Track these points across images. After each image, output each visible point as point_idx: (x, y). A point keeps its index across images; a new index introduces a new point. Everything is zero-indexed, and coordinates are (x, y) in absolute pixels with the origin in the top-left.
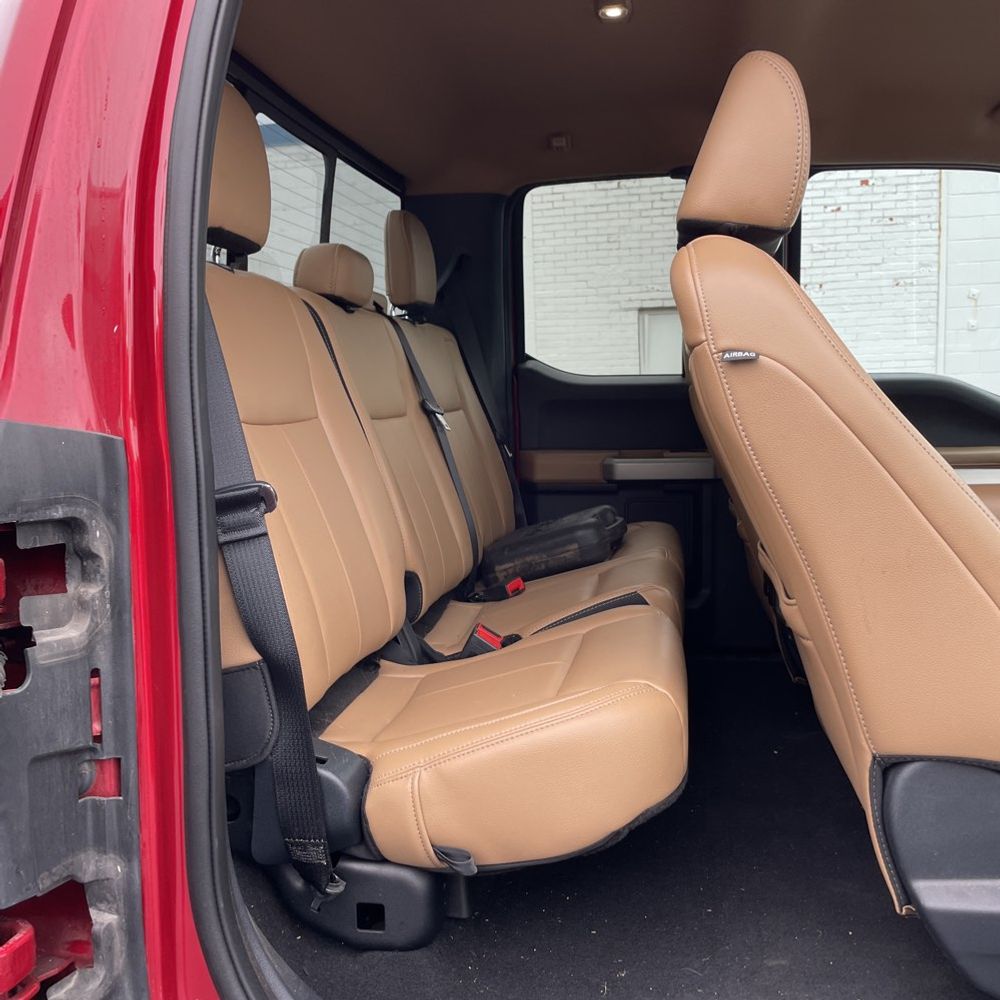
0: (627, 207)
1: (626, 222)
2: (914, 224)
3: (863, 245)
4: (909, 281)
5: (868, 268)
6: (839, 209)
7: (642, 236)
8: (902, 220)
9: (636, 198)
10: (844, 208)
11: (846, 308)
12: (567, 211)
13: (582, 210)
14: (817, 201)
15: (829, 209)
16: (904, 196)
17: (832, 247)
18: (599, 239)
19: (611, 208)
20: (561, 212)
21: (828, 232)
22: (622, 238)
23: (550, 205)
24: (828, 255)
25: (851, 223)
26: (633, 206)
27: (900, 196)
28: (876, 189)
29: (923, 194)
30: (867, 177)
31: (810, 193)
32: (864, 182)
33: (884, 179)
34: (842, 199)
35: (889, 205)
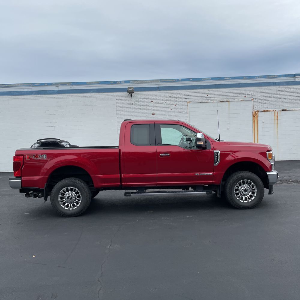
0: (134, 108)
1: (134, 111)
2: (184, 112)
3: (176, 116)
7: (137, 113)
8: (182, 112)
9: (136, 106)
12: (123, 108)
13: (126, 108)
14: (167, 108)
15: (170, 109)
16: (182, 108)
18: (129, 113)
19: (131, 108)
20: (122, 108)
21: (170, 113)
22: (133, 113)
23: (120, 107)
24: (170, 117)
25: (173, 112)
26: (135, 108)
29: (185, 108)
30: (175, 104)
31: (166, 107)
32: (175, 105)
33: (178, 105)
34: (172, 108)
35: (179, 109)
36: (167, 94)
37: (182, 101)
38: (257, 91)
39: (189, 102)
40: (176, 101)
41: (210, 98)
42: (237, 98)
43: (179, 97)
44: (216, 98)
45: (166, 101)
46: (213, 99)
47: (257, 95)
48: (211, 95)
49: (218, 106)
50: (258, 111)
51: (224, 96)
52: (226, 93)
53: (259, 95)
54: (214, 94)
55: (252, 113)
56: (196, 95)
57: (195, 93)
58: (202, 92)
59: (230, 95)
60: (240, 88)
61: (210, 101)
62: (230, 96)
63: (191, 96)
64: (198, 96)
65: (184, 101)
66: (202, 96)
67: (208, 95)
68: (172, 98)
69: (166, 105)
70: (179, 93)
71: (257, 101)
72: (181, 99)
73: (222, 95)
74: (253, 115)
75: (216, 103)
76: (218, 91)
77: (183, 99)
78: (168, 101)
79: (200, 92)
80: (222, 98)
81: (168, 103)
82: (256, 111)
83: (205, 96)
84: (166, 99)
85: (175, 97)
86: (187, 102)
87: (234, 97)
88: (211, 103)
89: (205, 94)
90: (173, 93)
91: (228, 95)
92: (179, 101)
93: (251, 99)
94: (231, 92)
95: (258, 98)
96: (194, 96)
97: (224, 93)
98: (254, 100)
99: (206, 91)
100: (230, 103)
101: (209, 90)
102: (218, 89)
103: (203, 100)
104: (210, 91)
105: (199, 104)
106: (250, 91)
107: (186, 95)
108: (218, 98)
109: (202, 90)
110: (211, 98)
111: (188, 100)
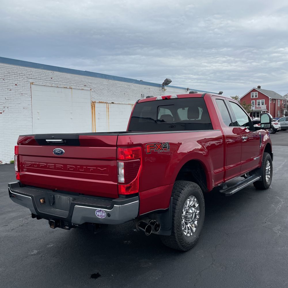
2: (26, 95)
3: (17, 99)
4: (26, 108)
5: (18, 104)
6: (11, 90)
8: (24, 95)
10: (12, 90)
11: (14, 113)
14: (6, 87)
15: (9, 90)
17: (10, 99)
21: (9, 95)
25: (14, 94)
27: (23, 89)
28: (19, 87)
29: (28, 89)
30: (16, 83)
31: (4, 85)
32: (16, 85)
33: (20, 85)
34: (11, 88)
35: (21, 91)
36: (4, 69)
37: (23, 80)
38: (94, 81)
39: (32, 83)
40: (17, 79)
41: (54, 82)
42: (78, 86)
43: (20, 74)
44: (60, 83)
45: (3, 78)
46: (57, 84)
47: (94, 86)
48: (54, 79)
49: (61, 92)
50: (95, 102)
51: (67, 82)
52: (69, 79)
53: (95, 86)
54: (58, 78)
55: (90, 104)
56: (40, 75)
57: (39, 73)
58: (45, 73)
59: (73, 81)
60: (81, 76)
61: (54, 85)
62: (72, 83)
63: (35, 76)
64: (42, 77)
65: (26, 81)
66: (46, 78)
67: (52, 78)
68: (11, 75)
69: (4, 83)
70: (20, 69)
71: (94, 91)
72: (23, 78)
73: (66, 80)
74: (92, 105)
75: (60, 88)
76: (61, 75)
77: (25, 79)
78: (6, 78)
79: (44, 73)
80: (65, 84)
81: (6, 81)
82: (94, 101)
83: (49, 78)
84: (3, 74)
85: (15, 74)
86: (30, 83)
87: (76, 85)
88: (55, 88)
89: (50, 77)
90: (13, 68)
91: (71, 81)
92: (20, 80)
93: (89, 89)
94: (74, 78)
95: (95, 88)
96: (38, 76)
97: (67, 79)
98: (92, 90)
99: (49, 72)
100: (73, 90)
101: (52, 72)
102: (61, 73)
103: (47, 83)
104: (54, 74)
105: (43, 87)
106: (88, 80)
107: (27, 73)
108: (61, 83)
109: (45, 71)
110: (56, 82)
111: (31, 81)
